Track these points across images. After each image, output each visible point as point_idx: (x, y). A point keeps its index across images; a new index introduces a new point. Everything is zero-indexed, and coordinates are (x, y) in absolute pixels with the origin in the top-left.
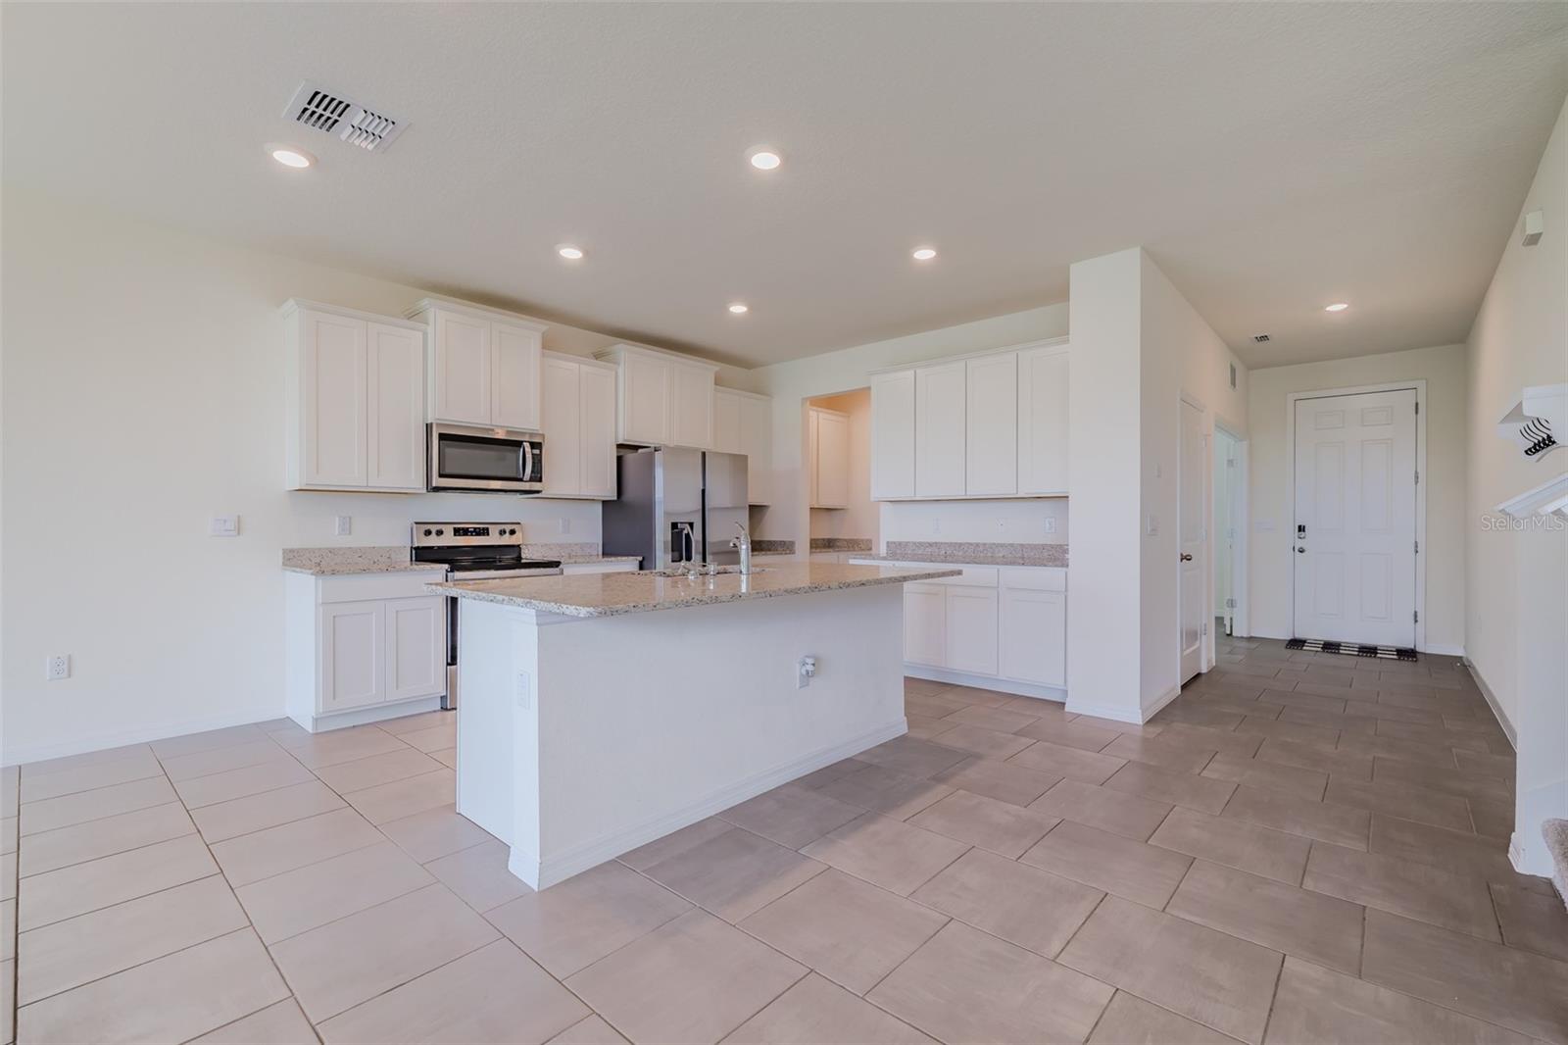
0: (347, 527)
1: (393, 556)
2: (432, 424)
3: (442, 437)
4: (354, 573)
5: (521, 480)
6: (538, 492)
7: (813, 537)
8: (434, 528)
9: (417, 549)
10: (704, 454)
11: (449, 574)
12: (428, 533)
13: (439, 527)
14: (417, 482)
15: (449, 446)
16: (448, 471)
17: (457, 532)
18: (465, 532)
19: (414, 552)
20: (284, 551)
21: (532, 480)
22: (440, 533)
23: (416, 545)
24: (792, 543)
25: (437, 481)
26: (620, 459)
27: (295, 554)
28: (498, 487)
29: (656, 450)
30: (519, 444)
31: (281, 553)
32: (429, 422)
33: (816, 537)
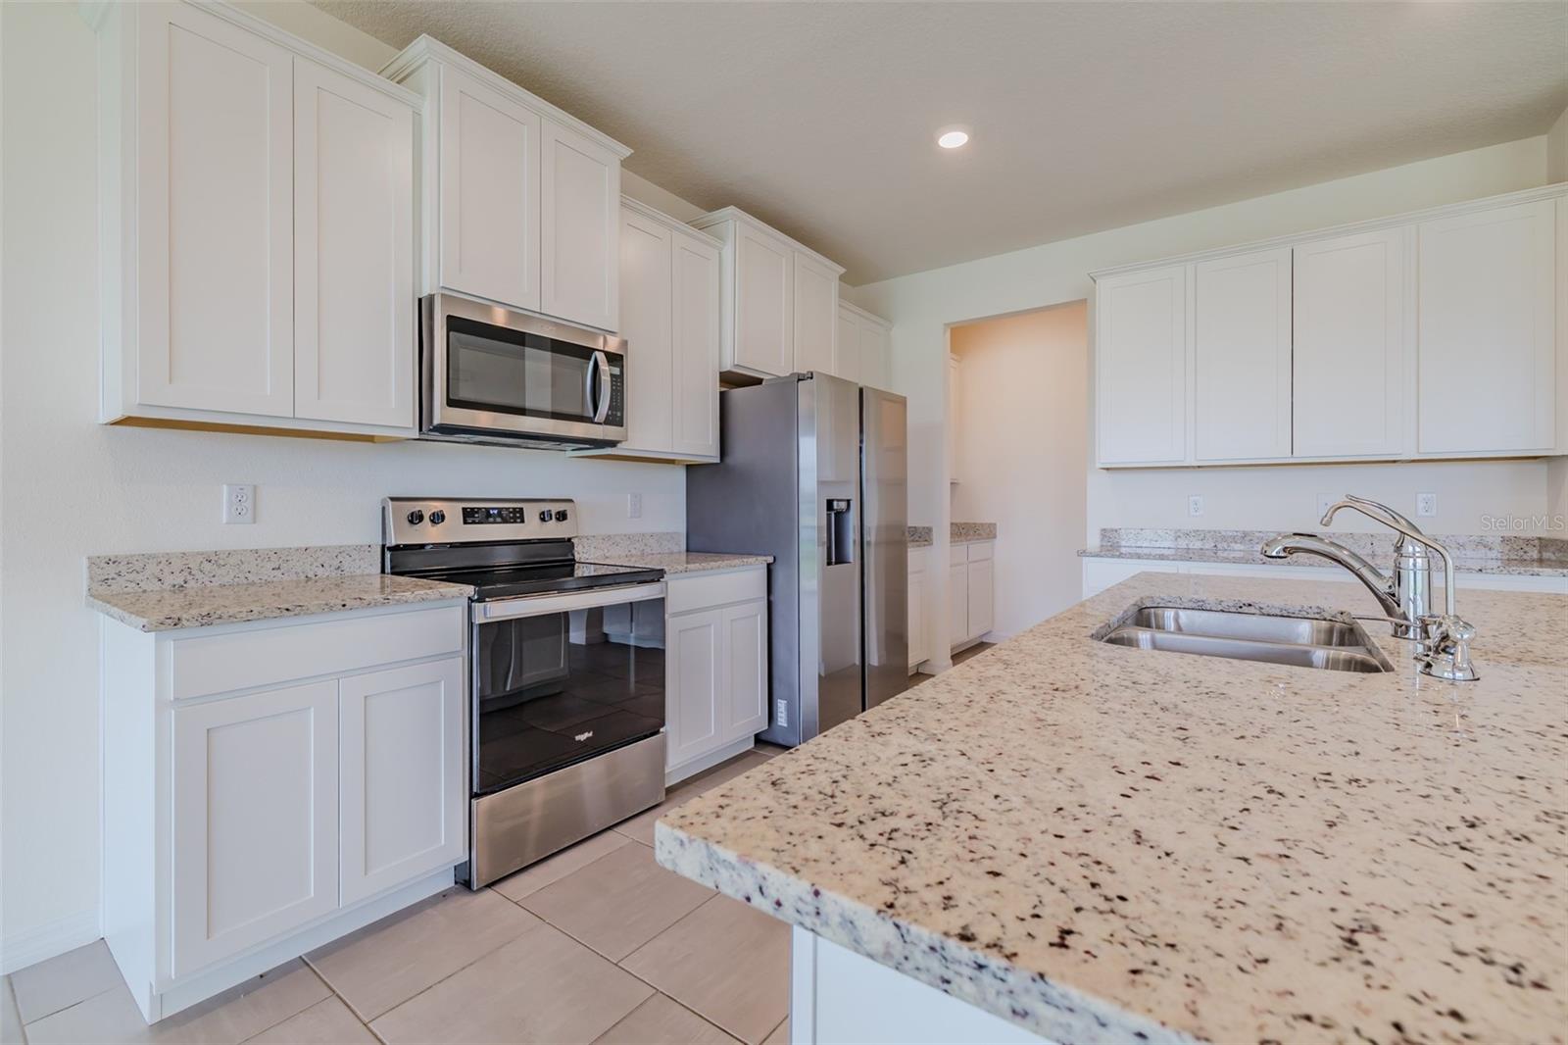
0: (248, 505)
1: (345, 566)
2: (431, 298)
3: (454, 324)
4: (263, 617)
5: (590, 420)
6: (613, 444)
7: (954, 521)
8: (429, 509)
9: (395, 549)
10: (861, 391)
11: (476, 605)
12: (416, 518)
13: (437, 506)
14: (402, 417)
15: (466, 346)
16: (464, 394)
17: (469, 516)
18: (486, 517)
19: (388, 555)
20: (93, 563)
21: (608, 421)
22: (438, 518)
23: (392, 541)
24: (929, 530)
25: (442, 414)
26: (723, 398)
27: (123, 568)
28: (549, 432)
29: (799, 380)
30: (586, 353)
31: (85, 562)
32: (425, 293)
33: (958, 521)
